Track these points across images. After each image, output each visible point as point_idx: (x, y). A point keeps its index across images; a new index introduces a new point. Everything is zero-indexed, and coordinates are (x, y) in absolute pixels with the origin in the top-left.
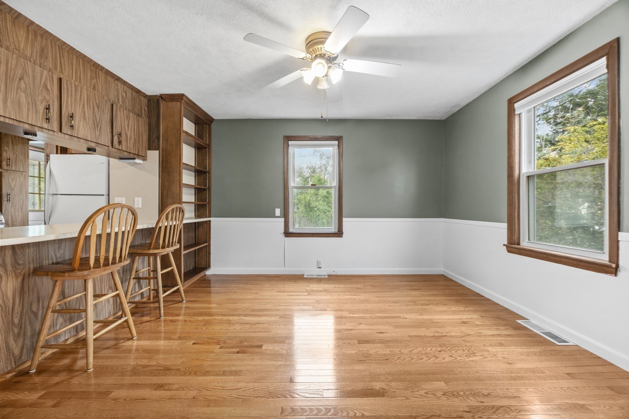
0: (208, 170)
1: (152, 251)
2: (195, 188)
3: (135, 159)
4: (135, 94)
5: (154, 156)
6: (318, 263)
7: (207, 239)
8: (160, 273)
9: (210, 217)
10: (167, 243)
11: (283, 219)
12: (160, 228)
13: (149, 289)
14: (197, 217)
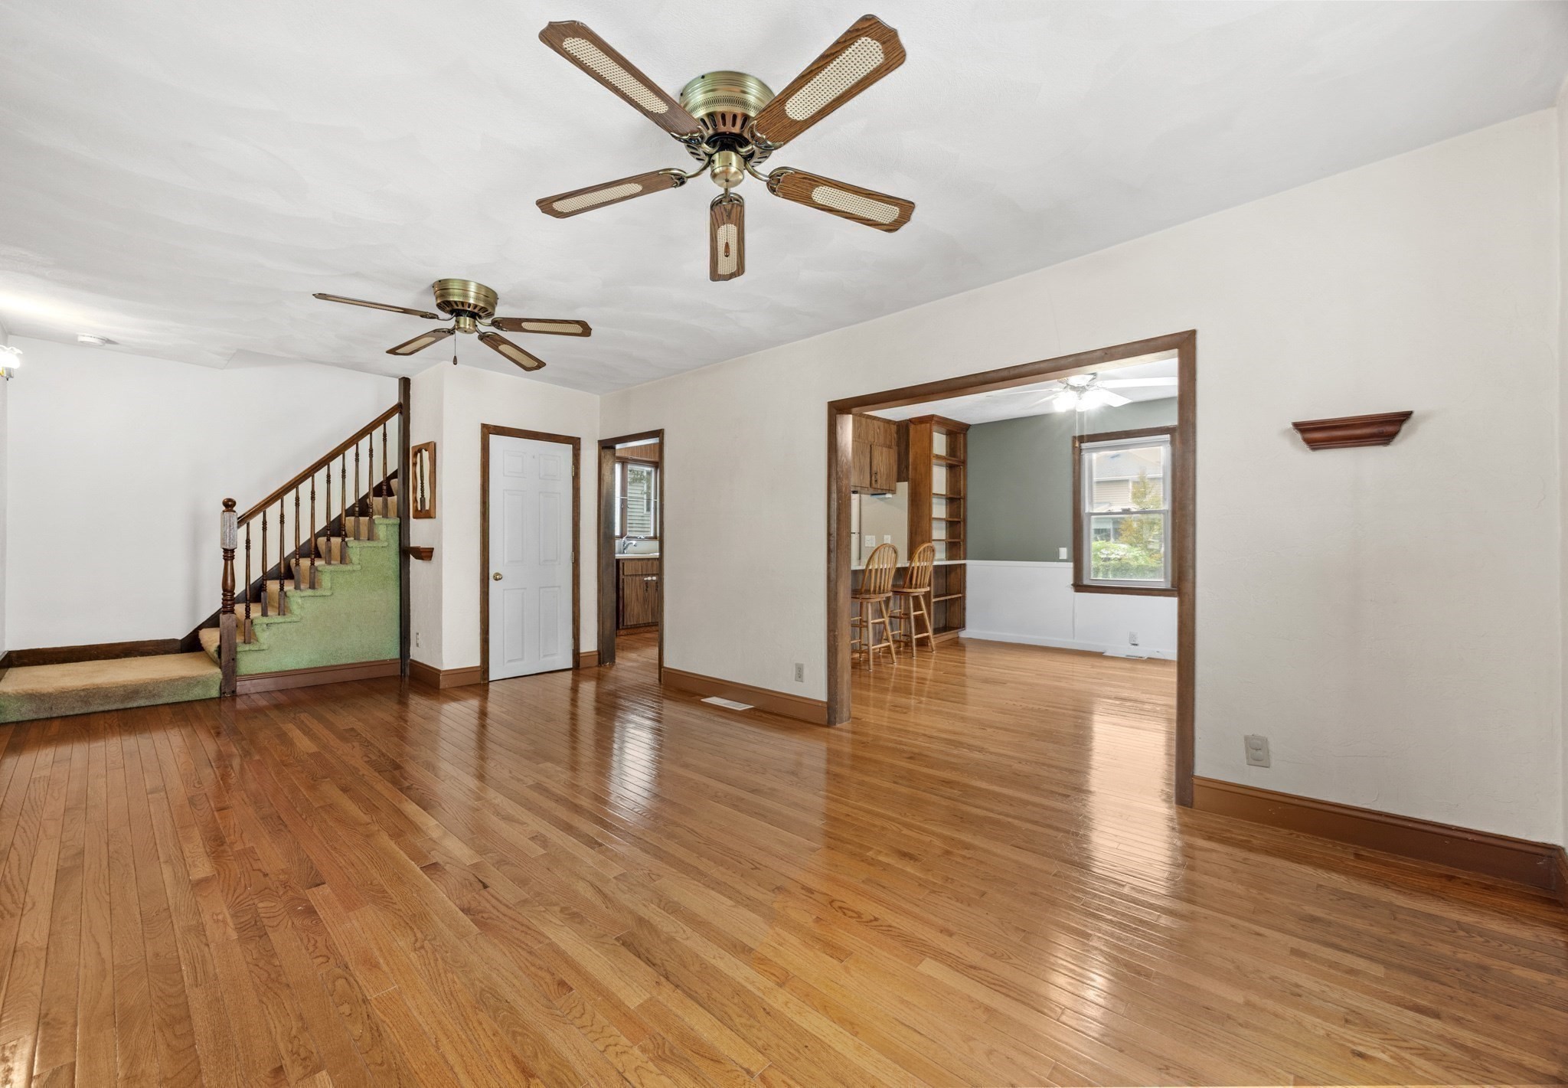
0: (962, 495)
1: (905, 590)
2: (947, 499)
3: (885, 494)
4: (886, 425)
5: (903, 488)
6: (1132, 636)
7: (961, 588)
8: (913, 614)
9: (965, 559)
10: (918, 583)
11: (1071, 565)
12: (913, 567)
13: (900, 633)
14: (949, 558)
